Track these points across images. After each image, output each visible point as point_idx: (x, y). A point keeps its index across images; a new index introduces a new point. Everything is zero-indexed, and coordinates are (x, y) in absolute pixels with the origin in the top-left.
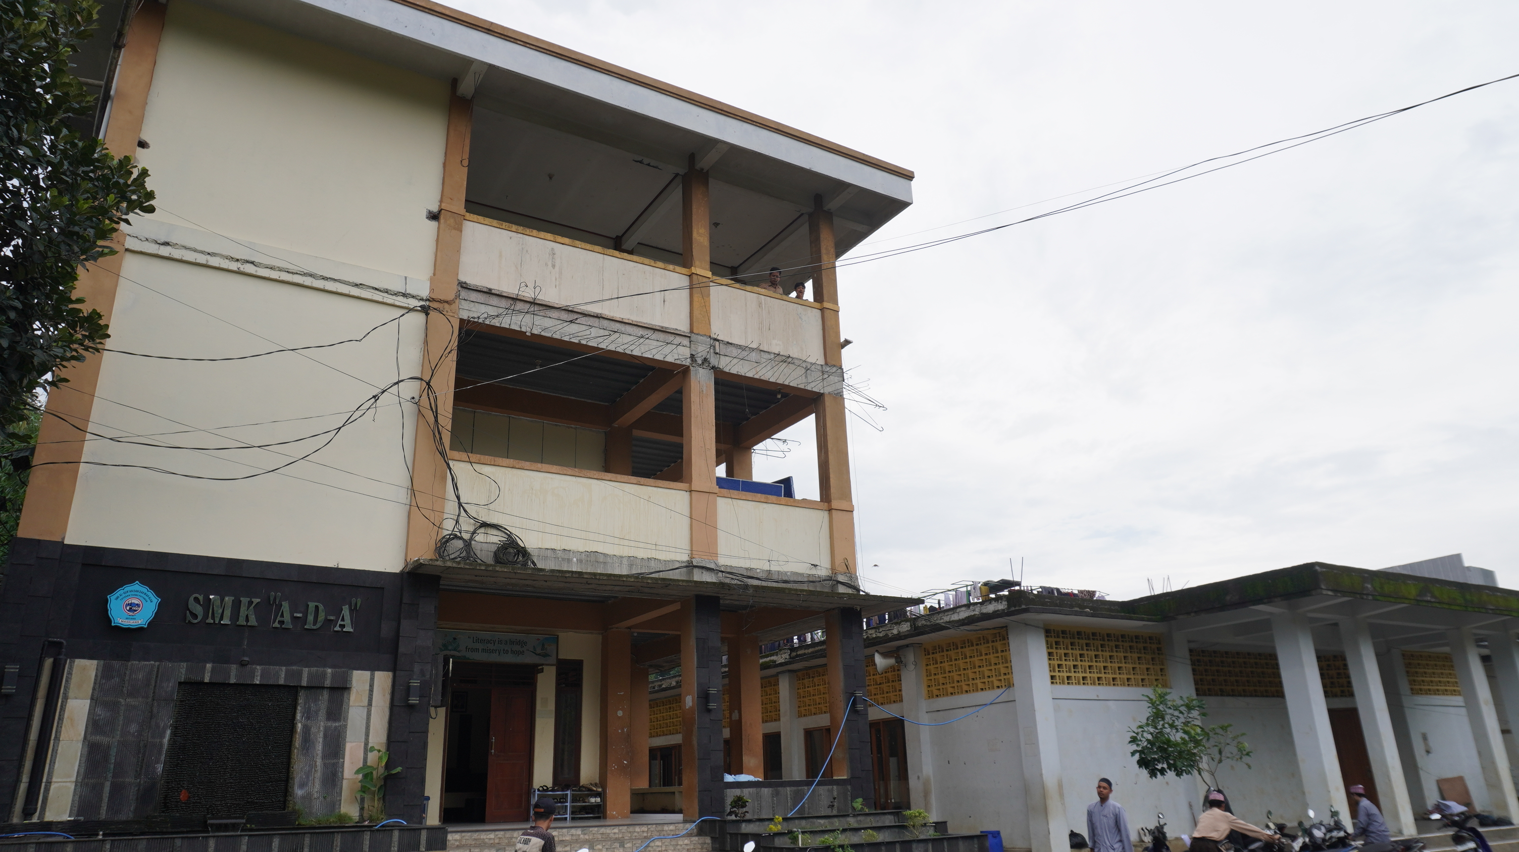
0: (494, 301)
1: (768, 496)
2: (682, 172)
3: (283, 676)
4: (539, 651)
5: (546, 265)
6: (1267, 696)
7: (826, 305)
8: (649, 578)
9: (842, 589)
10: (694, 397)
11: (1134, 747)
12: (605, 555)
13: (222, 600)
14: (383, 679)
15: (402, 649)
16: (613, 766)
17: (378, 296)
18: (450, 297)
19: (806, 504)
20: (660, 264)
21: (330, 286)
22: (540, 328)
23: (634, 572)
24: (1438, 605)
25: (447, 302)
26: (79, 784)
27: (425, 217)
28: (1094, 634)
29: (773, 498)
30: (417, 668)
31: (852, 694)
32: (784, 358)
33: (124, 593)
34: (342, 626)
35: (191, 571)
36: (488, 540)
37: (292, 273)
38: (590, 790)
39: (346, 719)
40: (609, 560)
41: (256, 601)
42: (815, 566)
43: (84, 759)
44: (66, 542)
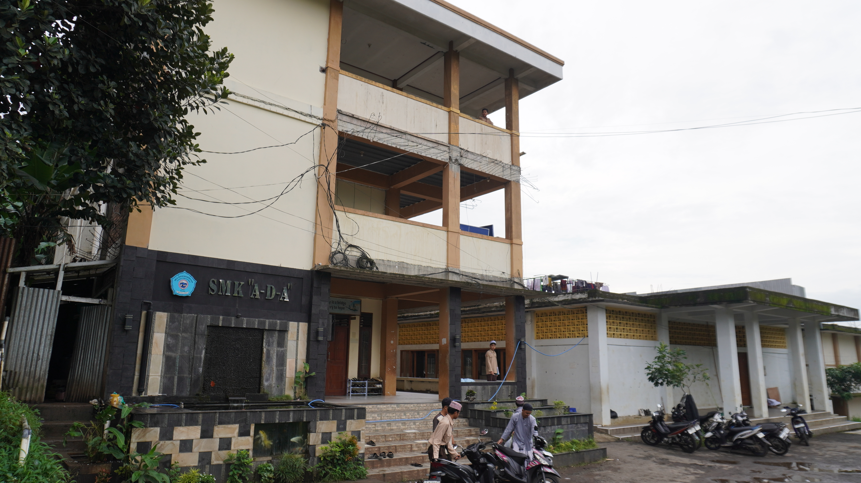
0: (355, 121)
1: (484, 235)
2: (445, 51)
3: (257, 324)
4: (352, 308)
5: (379, 102)
6: (695, 345)
7: (514, 132)
8: (426, 278)
9: (516, 287)
10: (451, 180)
11: (648, 371)
12: (407, 264)
13: (226, 282)
14: (303, 326)
15: (313, 311)
16: (388, 369)
17: (298, 116)
18: (333, 118)
19: (498, 239)
20: (435, 104)
21: (273, 109)
22: (378, 138)
23: (421, 274)
24: (795, 309)
25: (331, 121)
26: (163, 377)
27: (319, 70)
28: (626, 312)
29: (485, 236)
30: (321, 321)
31: (519, 340)
32: (494, 161)
33: (179, 277)
34: (284, 298)
35: (210, 266)
36: (354, 254)
37: (254, 100)
38: (376, 380)
39: (286, 347)
40: (409, 266)
41: (242, 283)
42: (504, 273)
43: (164, 364)
44: (149, 249)
